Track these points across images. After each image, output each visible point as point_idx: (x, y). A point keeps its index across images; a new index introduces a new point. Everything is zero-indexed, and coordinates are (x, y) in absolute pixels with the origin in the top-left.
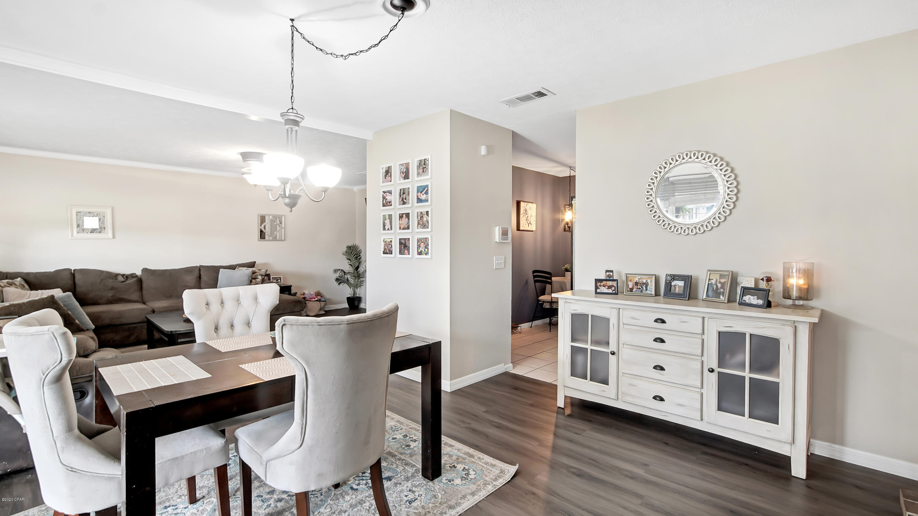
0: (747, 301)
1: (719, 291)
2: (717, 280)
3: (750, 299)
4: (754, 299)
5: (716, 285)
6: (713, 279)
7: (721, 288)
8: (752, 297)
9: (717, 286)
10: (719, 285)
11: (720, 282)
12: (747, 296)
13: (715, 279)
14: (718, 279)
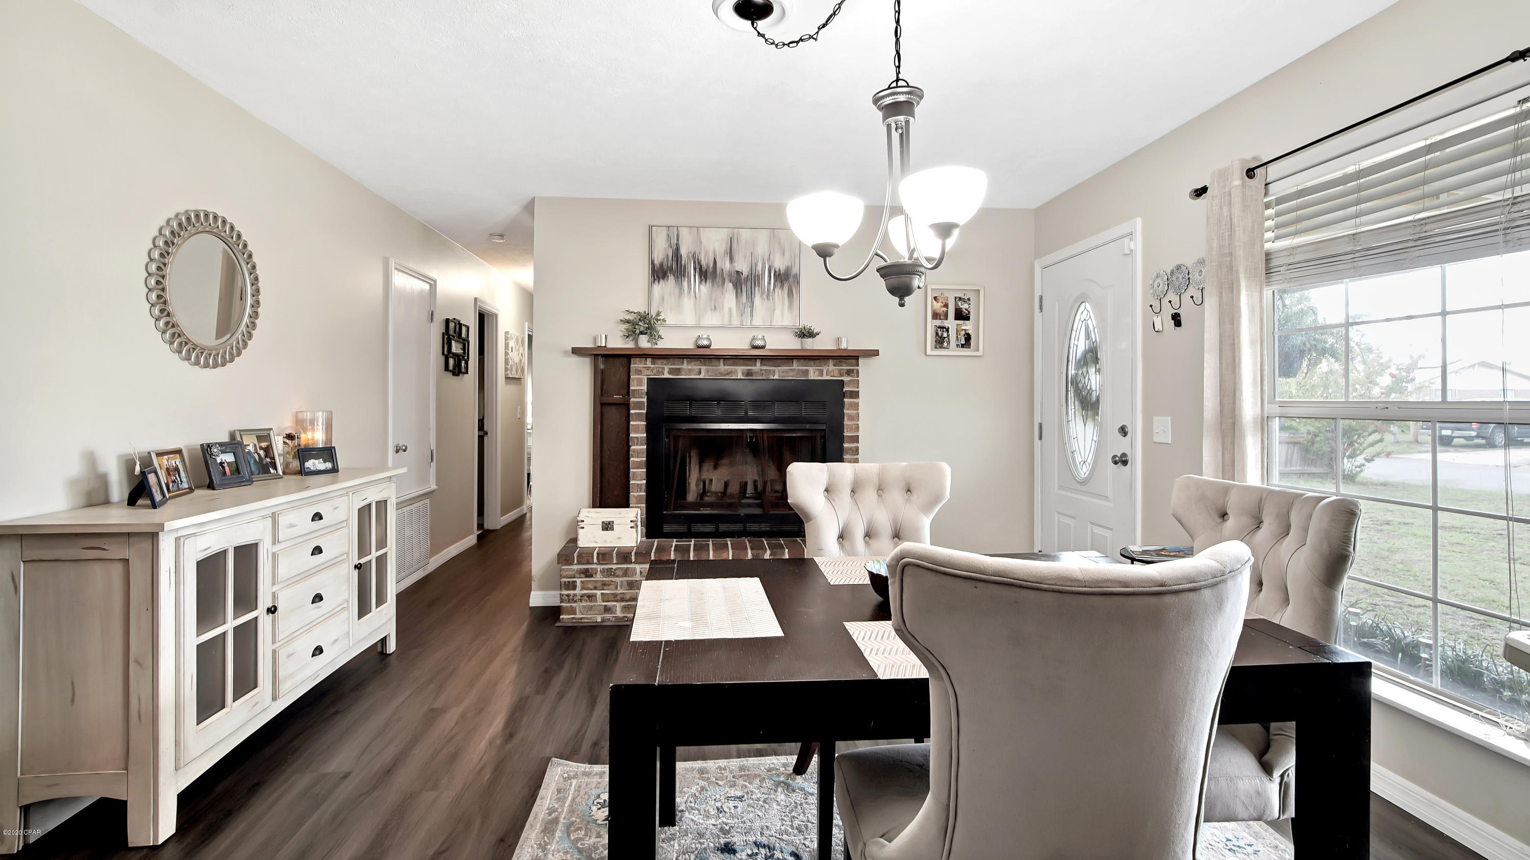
0: (312, 468)
1: (264, 462)
2: (255, 445)
3: (314, 464)
4: (319, 463)
5: (257, 452)
6: (249, 445)
7: (266, 456)
8: (316, 462)
9: (259, 454)
10: (262, 453)
11: (261, 448)
12: (309, 461)
13: (251, 445)
14: (256, 443)
